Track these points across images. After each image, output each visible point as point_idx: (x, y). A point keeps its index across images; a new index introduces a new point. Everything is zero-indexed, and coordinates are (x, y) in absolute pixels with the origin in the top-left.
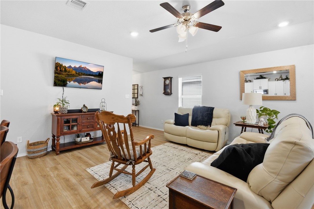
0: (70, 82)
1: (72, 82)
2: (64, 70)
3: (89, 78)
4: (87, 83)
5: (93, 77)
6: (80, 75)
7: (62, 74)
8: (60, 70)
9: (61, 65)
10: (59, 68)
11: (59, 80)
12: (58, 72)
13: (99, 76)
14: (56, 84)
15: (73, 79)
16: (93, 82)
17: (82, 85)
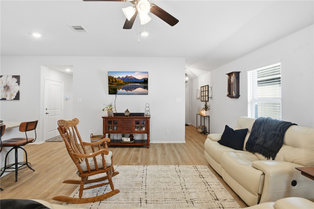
0: (119, 90)
1: (121, 90)
2: (114, 80)
3: (135, 85)
4: (134, 90)
5: (139, 84)
6: (127, 84)
7: (114, 84)
8: (112, 82)
9: (113, 78)
10: (111, 80)
11: (111, 89)
12: (110, 83)
13: (145, 83)
14: (110, 93)
15: (122, 87)
16: (139, 88)
17: (129, 92)
